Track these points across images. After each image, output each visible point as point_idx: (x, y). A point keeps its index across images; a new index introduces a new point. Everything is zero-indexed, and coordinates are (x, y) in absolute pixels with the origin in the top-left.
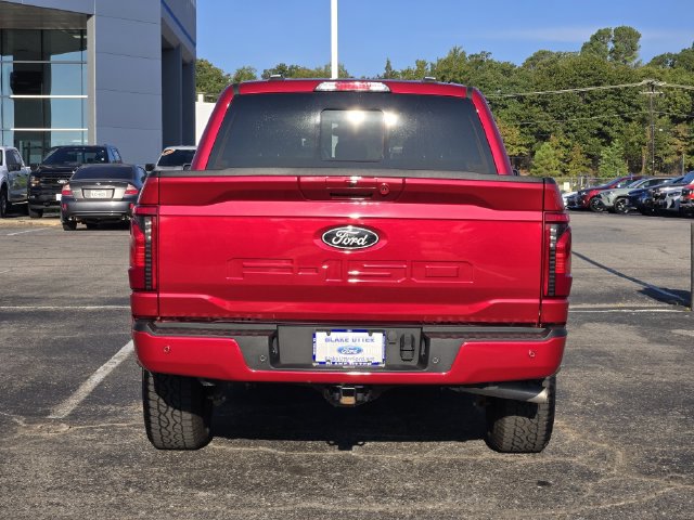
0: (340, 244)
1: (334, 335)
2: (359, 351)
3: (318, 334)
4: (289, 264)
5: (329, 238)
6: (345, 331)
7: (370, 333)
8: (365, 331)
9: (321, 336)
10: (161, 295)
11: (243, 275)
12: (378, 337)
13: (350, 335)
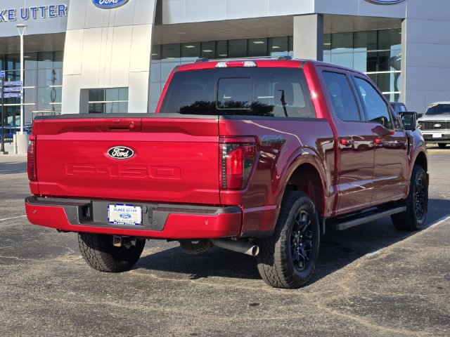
0: (116, 156)
1: (118, 207)
2: (130, 217)
3: (110, 206)
4: (93, 167)
5: (111, 152)
6: (122, 205)
7: (135, 206)
8: (132, 205)
9: (112, 207)
10: (40, 183)
11: (73, 173)
12: (138, 209)
13: (125, 207)
